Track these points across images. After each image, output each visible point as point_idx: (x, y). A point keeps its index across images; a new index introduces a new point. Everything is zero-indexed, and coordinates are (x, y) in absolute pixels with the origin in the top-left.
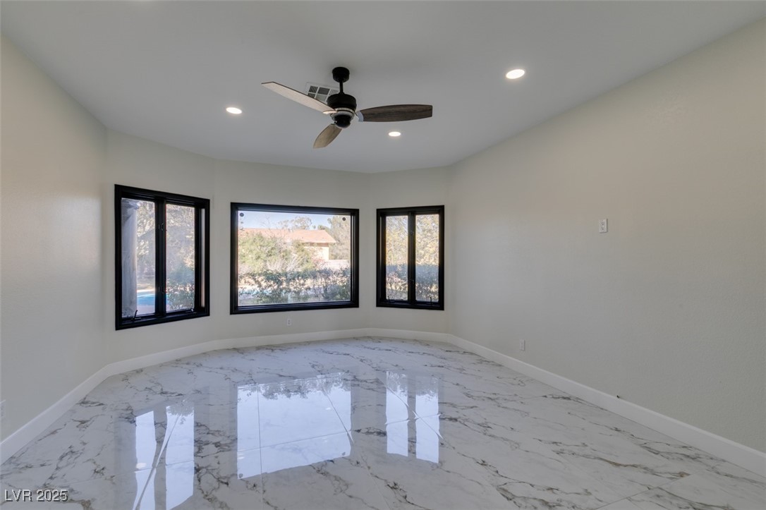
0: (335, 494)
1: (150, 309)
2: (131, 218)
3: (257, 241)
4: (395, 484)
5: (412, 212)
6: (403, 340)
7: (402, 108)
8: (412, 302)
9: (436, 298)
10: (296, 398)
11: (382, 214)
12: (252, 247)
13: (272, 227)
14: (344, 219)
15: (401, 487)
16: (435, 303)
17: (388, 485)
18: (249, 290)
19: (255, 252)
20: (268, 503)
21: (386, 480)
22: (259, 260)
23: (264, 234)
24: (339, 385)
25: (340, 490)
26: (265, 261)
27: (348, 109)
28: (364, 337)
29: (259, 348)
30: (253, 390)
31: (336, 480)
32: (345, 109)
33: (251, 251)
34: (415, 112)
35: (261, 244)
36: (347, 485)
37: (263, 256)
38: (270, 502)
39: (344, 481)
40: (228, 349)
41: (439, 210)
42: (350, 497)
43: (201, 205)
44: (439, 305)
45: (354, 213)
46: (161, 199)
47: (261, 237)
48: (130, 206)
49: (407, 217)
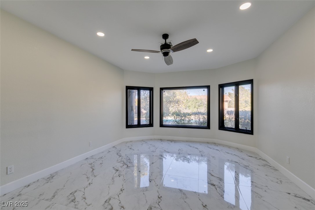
0: (180, 199)
1: (136, 123)
2: (131, 95)
3: (195, 101)
4: (206, 205)
5: (237, 84)
6: (230, 147)
7: (184, 43)
8: (237, 129)
9: (249, 128)
10: (186, 163)
11: (222, 87)
12: (193, 103)
13: (201, 94)
14: (204, 90)
15: (207, 208)
16: (249, 131)
17: (203, 205)
18: (169, 119)
19: (193, 105)
20: (158, 192)
21: (203, 202)
22: (195, 108)
23: (197, 98)
24: (205, 162)
25: (183, 198)
26: (198, 109)
27: (167, 49)
28: (213, 143)
29: (168, 140)
30: (172, 156)
31: (183, 194)
32: (166, 49)
33: (192, 104)
34: (190, 43)
35: (196, 101)
36: (186, 198)
37: (197, 106)
38: (159, 192)
39: (186, 196)
40: (159, 139)
41: (251, 82)
42: (185, 202)
43: (151, 89)
44: (251, 132)
45: (208, 87)
46: (139, 89)
47: (196, 99)
48: (131, 92)
49: (234, 87)
